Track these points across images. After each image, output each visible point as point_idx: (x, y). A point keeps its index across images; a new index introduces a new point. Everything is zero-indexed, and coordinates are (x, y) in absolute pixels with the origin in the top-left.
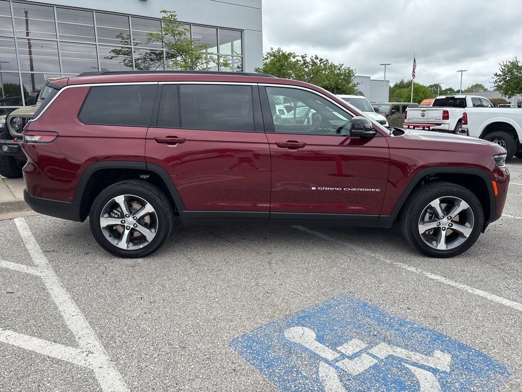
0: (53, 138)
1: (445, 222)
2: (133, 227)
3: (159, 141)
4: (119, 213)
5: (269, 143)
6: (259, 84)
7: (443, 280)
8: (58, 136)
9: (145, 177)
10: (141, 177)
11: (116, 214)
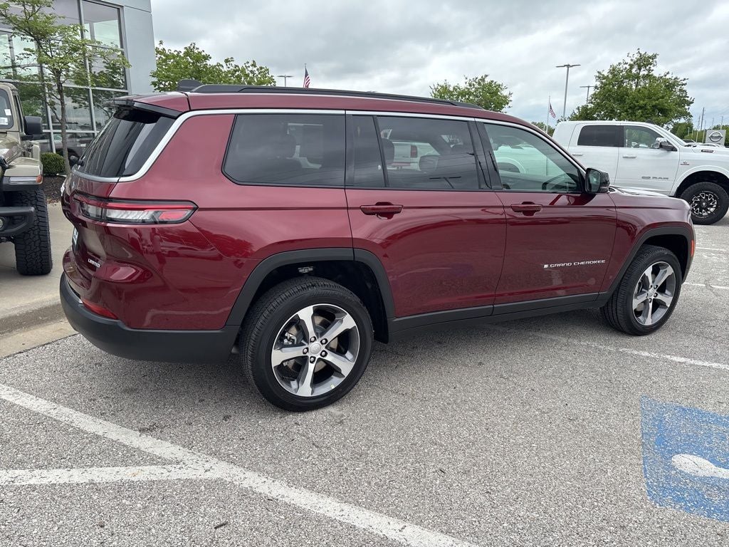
0: (188, 212)
1: (652, 292)
2: (319, 356)
3: (368, 212)
4: (294, 338)
5: (504, 207)
6: (477, 120)
7: (689, 361)
8: (195, 209)
9: (306, 271)
10: (302, 270)
11: (290, 339)
